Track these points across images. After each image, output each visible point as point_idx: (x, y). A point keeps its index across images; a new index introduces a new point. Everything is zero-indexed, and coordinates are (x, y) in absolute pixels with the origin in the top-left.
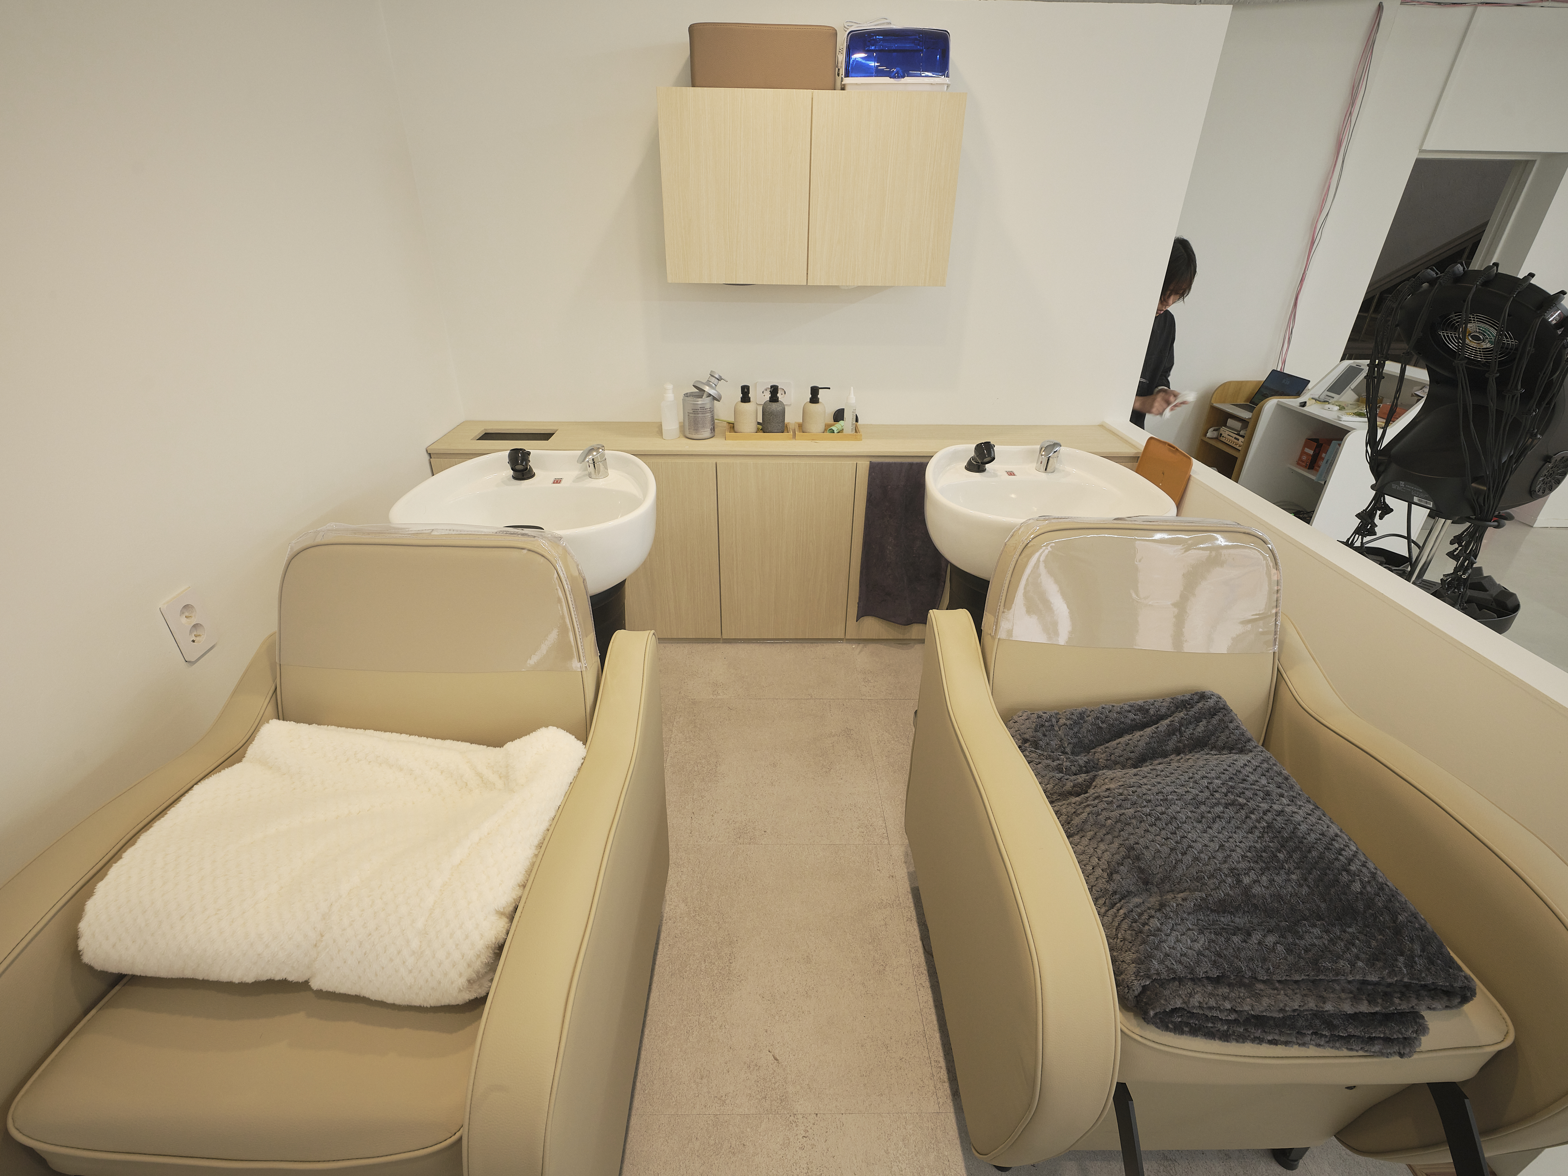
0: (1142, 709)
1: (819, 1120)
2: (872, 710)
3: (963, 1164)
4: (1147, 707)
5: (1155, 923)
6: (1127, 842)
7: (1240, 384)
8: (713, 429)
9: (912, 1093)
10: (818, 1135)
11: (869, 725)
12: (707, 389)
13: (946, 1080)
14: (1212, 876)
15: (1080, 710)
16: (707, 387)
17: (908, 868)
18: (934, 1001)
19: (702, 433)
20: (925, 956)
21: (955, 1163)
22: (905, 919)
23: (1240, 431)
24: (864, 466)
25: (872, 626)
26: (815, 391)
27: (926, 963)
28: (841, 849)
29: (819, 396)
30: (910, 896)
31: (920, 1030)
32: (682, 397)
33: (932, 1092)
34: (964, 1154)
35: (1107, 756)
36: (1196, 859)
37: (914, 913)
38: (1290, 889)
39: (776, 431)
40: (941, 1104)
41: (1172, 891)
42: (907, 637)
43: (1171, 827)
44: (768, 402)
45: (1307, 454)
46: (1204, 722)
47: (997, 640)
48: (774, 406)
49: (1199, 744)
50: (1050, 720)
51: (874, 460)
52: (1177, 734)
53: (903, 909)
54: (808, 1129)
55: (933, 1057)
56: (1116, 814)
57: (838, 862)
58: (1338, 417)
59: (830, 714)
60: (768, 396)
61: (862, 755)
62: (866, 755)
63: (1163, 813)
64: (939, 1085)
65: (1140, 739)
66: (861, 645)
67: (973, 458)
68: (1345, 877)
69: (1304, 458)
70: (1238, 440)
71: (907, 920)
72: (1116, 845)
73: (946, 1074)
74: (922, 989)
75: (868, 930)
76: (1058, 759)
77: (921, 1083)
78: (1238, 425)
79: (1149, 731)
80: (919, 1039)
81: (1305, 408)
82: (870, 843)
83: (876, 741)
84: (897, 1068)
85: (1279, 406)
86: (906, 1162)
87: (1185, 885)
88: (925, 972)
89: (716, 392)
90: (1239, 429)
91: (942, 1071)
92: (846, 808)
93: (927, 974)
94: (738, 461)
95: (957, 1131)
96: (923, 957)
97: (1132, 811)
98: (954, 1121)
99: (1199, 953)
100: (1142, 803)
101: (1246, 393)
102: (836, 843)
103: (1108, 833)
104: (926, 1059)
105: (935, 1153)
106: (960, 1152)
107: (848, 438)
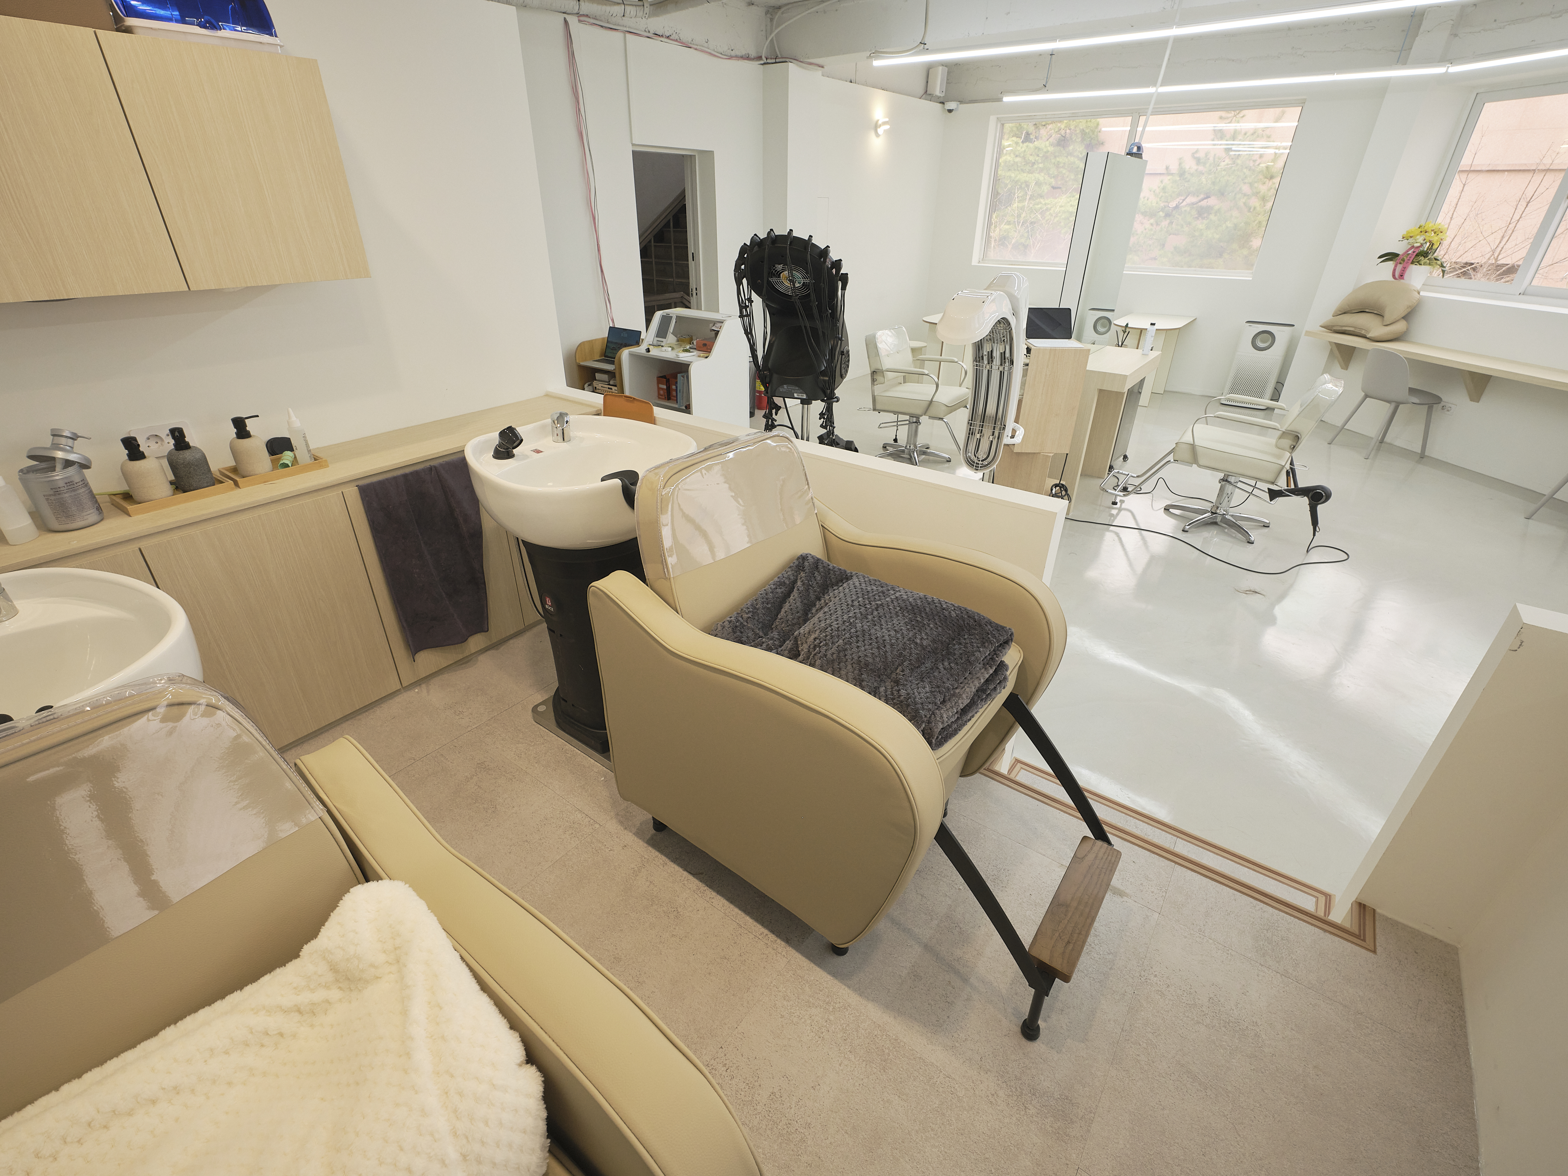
0: (781, 584)
1: (726, 1049)
2: (487, 734)
3: (826, 973)
4: (783, 580)
5: (903, 692)
6: (854, 660)
7: (591, 342)
8: (99, 509)
9: (764, 968)
10: (734, 1058)
11: (497, 748)
12: (60, 455)
13: (776, 939)
14: (905, 649)
15: (749, 603)
16: (59, 452)
17: (631, 831)
18: (727, 900)
19: (85, 517)
20: (697, 878)
21: (821, 978)
22: (661, 867)
23: (609, 382)
24: (353, 493)
25: (429, 659)
26: (240, 424)
27: (701, 882)
28: (566, 860)
29: (248, 429)
30: (650, 848)
31: (736, 926)
32: (16, 477)
33: (774, 954)
34: (821, 968)
35: (786, 624)
36: (892, 645)
37: (664, 858)
38: (935, 633)
39: (205, 484)
40: (785, 955)
41: (892, 672)
42: (467, 653)
43: (867, 636)
44: (174, 451)
45: (662, 389)
46: (816, 574)
47: (672, 579)
48: (186, 455)
49: (825, 588)
50: (738, 621)
51: (361, 483)
52: (810, 587)
53: (654, 862)
54: (725, 1062)
55: (757, 934)
56: (835, 647)
57: (572, 871)
58: (676, 355)
59: (450, 762)
60: (170, 443)
61: (514, 776)
62: (517, 773)
63: (856, 632)
64: (775, 946)
65: (795, 600)
66: (424, 686)
67: (500, 445)
68: (946, 613)
69: (662, 392)
70: (611, 389)
71: (664, 866)
72: (849, 667)
73: (773, 935)
74: (713, 900)
75: (642, 898)
76: (763, 643)
77: (764, 955)
78: (605, 377)
79: (795, 593)
80: (739, 932)
81: (650, 353)
82: (585, 836)
83: (517, 757)
84: (743, 963)
85: (632, 355)
86: (797, 1008)
87: (897, 663)
88: (705, 888)
89: (78, 456)
90: (608, 380)
91: (769, 936)
92: (540, 827)
93: (708, 888)
94: (175, 536)
95: (806, 960)
96: (696, 880)
97: (841, 641)
98: (800, 956)
99: (931, 692)
100: (842, 633)
101: (598, 349)
102: (557, 859)
103: (839, 663)
104: (754, 940)
105: (807, 985)
106: (818, 969)
107: (307, 468)
